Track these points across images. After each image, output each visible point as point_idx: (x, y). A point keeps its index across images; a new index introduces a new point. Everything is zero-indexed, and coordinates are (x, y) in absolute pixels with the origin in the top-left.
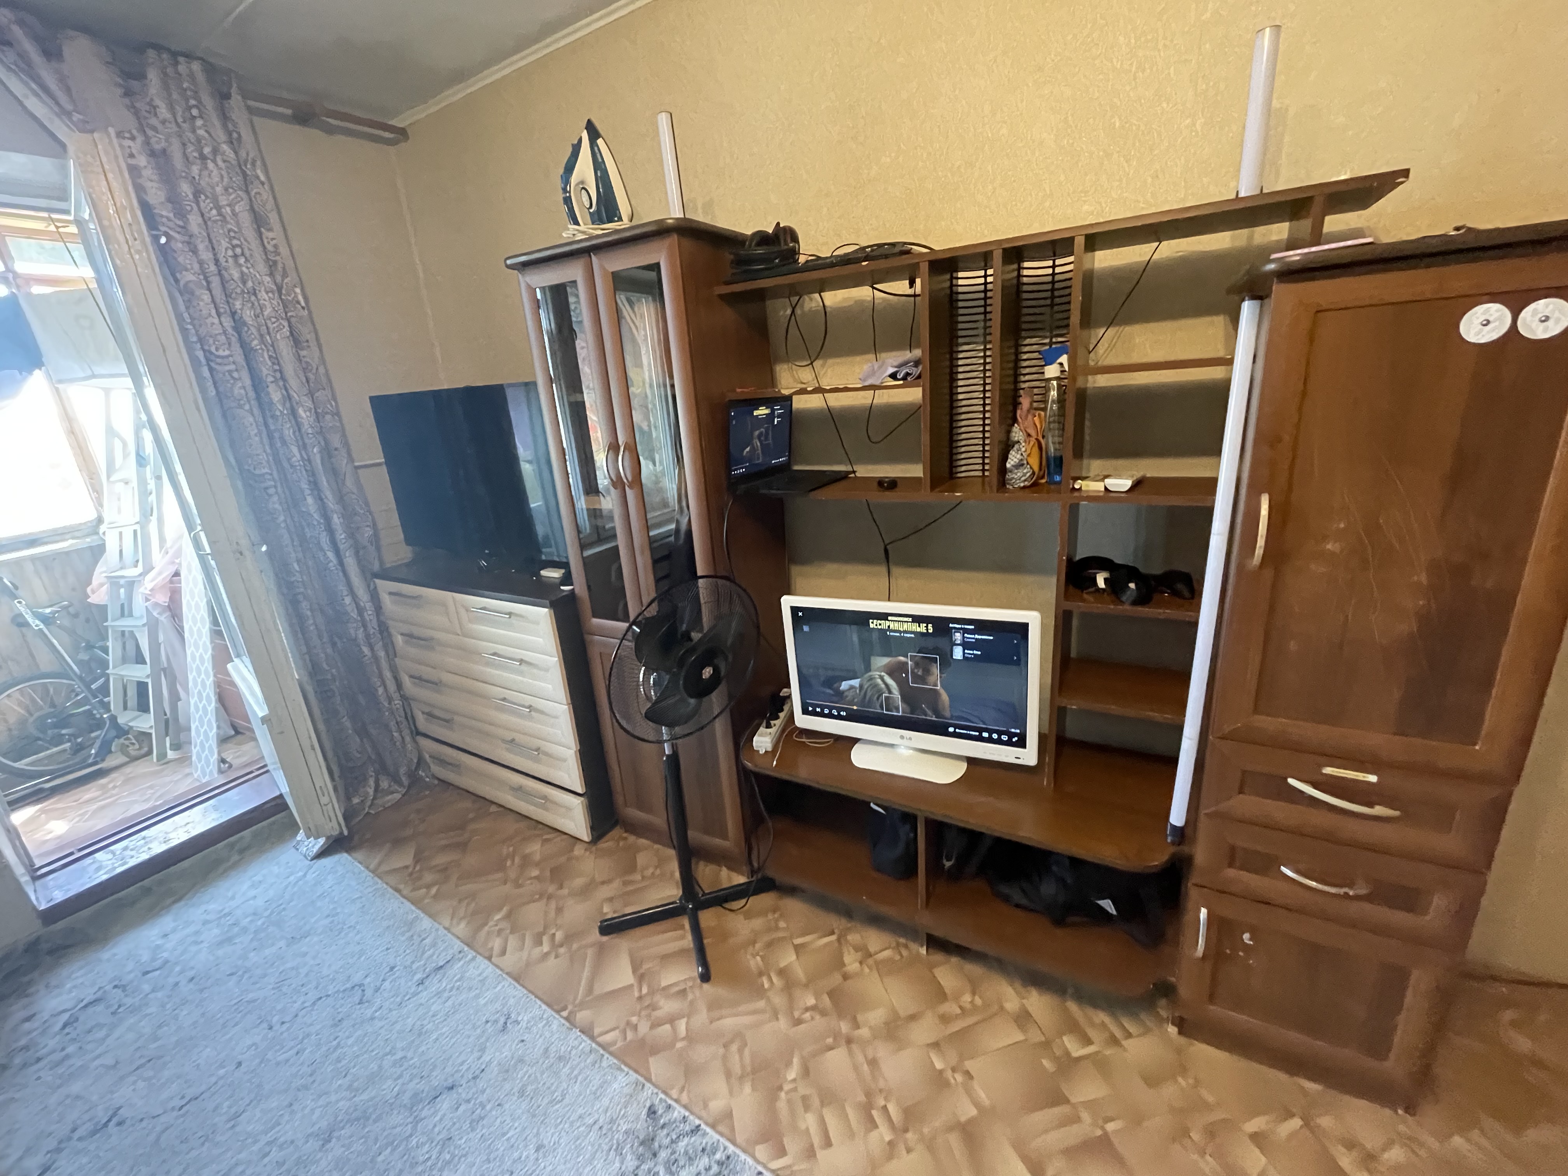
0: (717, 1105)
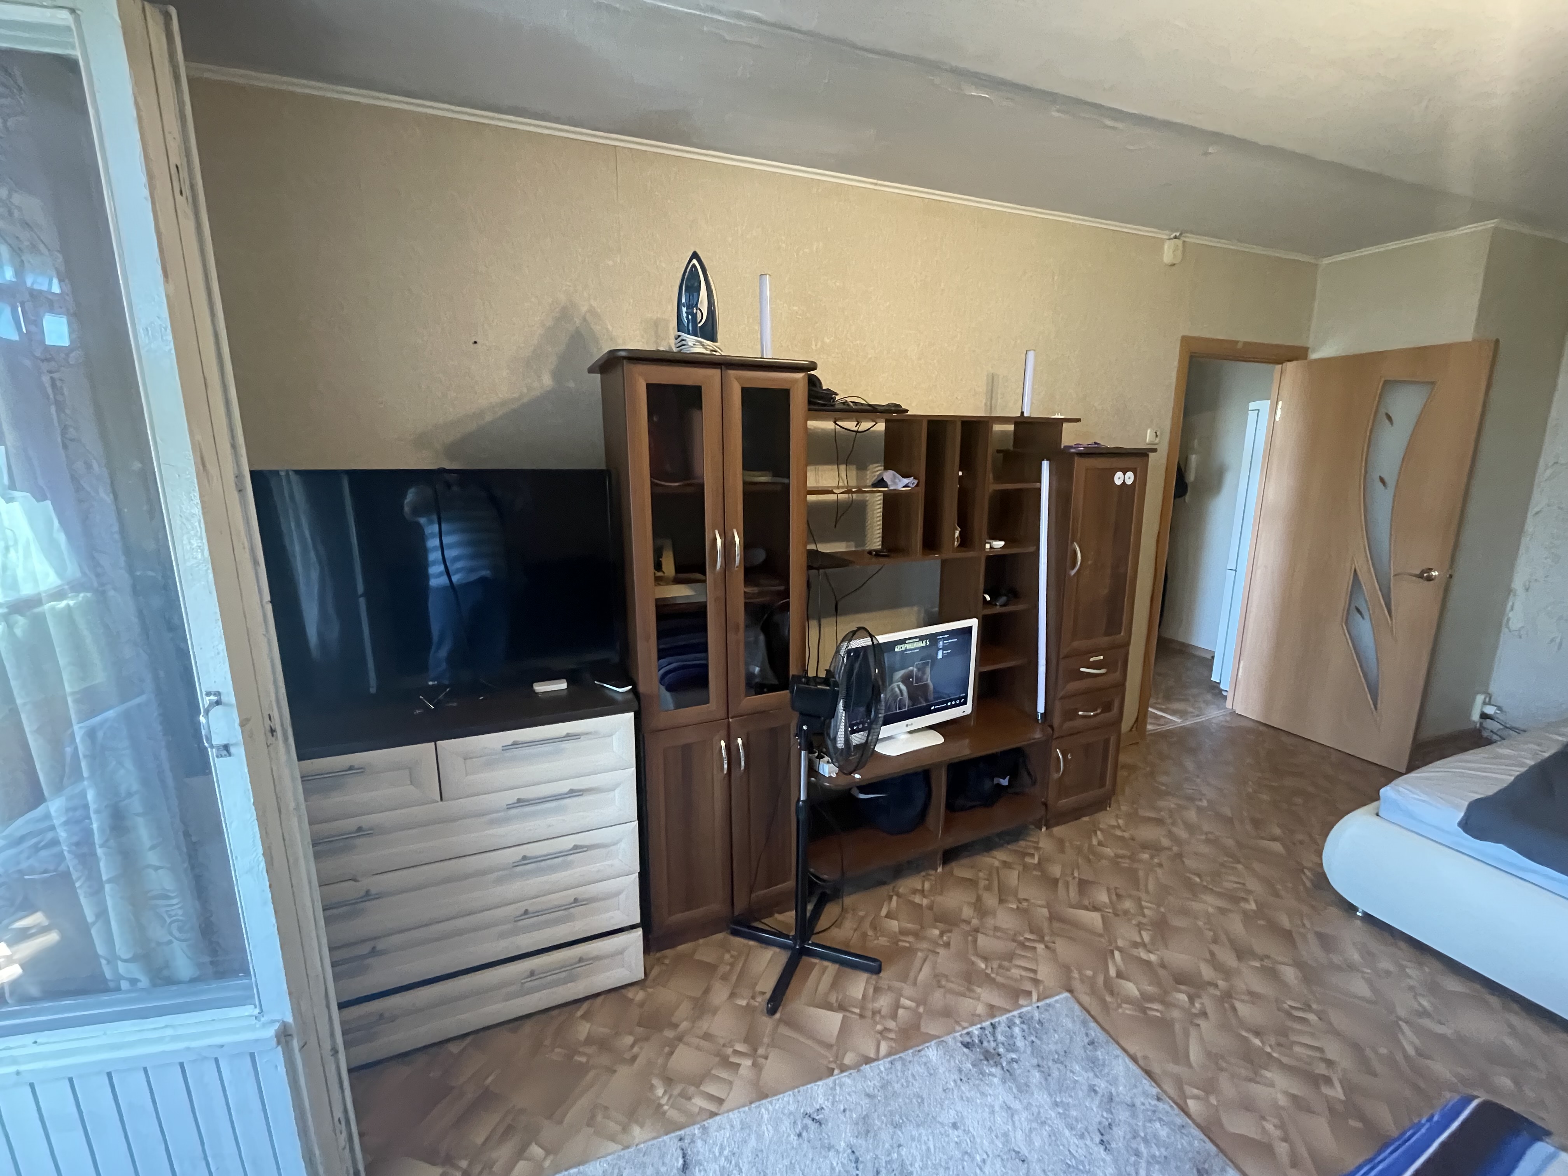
0: (980, 1009)
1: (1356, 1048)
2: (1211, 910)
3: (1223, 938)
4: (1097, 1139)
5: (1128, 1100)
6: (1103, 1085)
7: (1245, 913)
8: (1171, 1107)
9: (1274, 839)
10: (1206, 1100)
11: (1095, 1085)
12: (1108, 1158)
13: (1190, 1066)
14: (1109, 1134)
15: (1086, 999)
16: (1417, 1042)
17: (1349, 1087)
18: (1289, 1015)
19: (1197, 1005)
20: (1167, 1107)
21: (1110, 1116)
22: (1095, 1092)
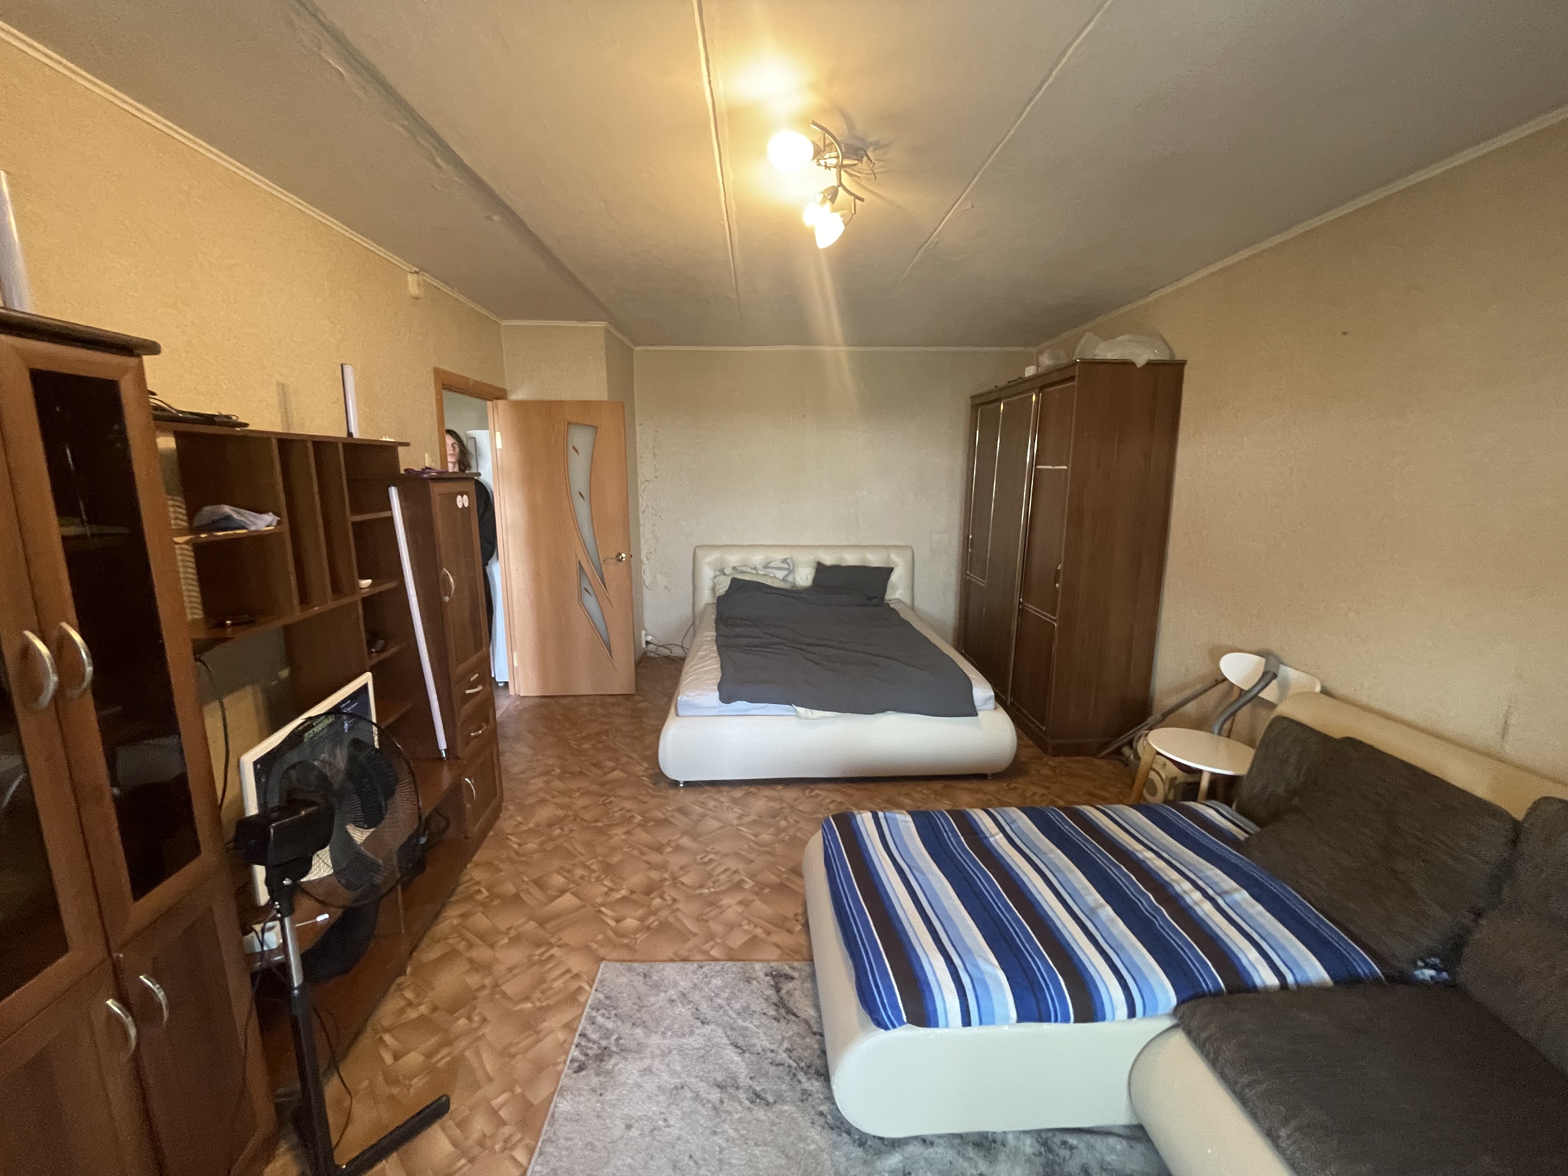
1: (737, 855)
2: (624, 837)
3: (644, 849)
4: (698, 1024)
5: (692, 985)
6: (673, 992)
7: (639, 825)
8: (709, 965)
9: (614, 770)
10: (717, 944)
11: (670, 997)
12: (713, 1026)
13: (695, 935)
14: (701, 1014)
15: (615, 955)
16: (751, 831)
17: (752, 876)
18: (704, 864)
19: (668, 898)
20: (709, 967)
21: (692, 1004)
22: (673, 1001)
